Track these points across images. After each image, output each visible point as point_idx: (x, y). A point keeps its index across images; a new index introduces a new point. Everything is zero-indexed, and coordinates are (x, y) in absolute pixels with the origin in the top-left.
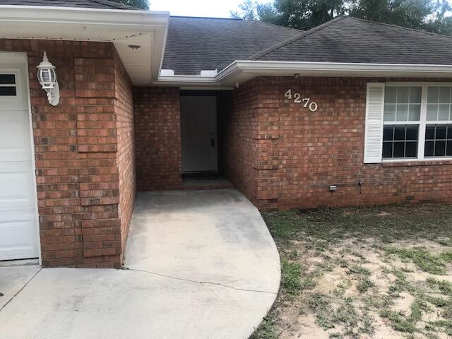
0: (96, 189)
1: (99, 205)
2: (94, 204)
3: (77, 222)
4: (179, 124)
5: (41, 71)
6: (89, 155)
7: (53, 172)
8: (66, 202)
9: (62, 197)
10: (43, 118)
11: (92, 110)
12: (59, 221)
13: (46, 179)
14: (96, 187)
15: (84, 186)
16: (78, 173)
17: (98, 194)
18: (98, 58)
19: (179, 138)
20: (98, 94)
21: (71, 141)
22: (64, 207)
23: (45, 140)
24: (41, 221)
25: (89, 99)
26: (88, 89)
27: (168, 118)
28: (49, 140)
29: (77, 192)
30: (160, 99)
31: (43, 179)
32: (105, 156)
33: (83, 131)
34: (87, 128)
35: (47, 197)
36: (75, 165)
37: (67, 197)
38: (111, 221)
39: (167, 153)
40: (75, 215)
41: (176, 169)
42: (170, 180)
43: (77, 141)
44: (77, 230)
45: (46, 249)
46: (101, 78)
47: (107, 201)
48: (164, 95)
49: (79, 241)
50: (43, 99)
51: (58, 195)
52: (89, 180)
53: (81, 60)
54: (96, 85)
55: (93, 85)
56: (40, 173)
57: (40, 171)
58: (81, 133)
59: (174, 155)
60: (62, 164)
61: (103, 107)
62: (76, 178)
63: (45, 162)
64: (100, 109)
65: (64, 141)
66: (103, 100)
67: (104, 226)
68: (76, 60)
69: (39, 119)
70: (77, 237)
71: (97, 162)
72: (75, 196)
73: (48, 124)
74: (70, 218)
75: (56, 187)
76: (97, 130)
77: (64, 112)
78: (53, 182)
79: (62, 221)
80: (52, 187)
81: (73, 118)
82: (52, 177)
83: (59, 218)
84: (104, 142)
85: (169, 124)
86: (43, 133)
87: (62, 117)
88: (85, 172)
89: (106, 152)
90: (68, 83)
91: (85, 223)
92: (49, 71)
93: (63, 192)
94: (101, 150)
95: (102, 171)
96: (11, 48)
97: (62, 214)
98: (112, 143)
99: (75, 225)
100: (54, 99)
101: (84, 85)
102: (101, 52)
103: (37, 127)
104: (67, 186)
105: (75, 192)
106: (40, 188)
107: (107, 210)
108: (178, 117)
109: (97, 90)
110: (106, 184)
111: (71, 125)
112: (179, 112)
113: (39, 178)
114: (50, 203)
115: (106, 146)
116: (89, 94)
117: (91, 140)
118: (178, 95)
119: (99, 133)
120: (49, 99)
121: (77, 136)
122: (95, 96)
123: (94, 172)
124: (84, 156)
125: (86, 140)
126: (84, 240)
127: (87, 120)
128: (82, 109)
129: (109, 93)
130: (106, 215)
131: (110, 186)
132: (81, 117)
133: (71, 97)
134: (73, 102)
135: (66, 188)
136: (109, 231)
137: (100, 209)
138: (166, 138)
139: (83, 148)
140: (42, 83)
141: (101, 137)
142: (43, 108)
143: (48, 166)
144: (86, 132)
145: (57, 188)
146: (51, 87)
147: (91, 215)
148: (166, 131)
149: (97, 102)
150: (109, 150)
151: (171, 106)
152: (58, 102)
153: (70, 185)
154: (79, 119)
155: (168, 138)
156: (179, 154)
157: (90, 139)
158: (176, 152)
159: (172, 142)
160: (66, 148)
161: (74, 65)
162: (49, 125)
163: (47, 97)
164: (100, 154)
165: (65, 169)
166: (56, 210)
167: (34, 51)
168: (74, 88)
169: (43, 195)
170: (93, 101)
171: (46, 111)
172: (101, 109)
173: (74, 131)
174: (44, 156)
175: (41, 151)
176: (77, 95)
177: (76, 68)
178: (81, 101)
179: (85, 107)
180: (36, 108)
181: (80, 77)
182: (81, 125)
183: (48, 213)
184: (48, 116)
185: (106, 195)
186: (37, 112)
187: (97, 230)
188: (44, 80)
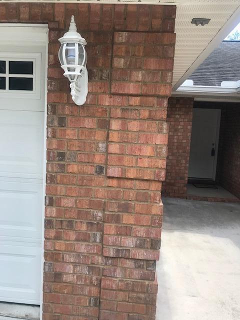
0: (126, 235)
1: (128, 258)
2: (121, 255)
3: (94, 278)
4: (189, 134)
5: (65, 48)
6: (122, 182)
7: (68, 203)
8: (83, 248)
9: (77, 240)
10: (62, 122)
11: (133, 114)
12: (70, 273)
13: (58, 212)
14: (127, 231)
15: (110, 228)
16: (103, 207)
17: (129, 242)
18: (151, 31)
19: (188, 148)
20: (145, 90)
21: (98, 159)
22: (79, 255)
23: (62, 156)
24: (47, 270)
25: (130, 98)
26: (131, 81)
27: (180, 127)
28: (67, 156)
29: (98, 234)
30: (174, 109)
31: (54, 211)
32: (144, 185)
33: (117, 146)
34: (122, 141)
35: (58, 237)
36: (100, 195)
37: (85, 240)
38: (143, 285)
39: (174, 161)
40: (92, 268)
41: (182, 178)
42: (176, 188)
43: (107, 160)
44: (93, 289)
45: (50, 310)
46: (153, 64)
47: (141, 254)
48: (178, 106)
49: (95, 305)
50: (65, 95)
51: (73, 236)
52: (117, 219)
53: (125, 34)
54: (143, 75)
55: (139, 75)
56: (51, 202)
57: (51, 200)
58: (114, 148)
59: (182, 164)
60: (82, 192)
61: (150, 111)
62: (100, 214)
63: (59, 187)
64: (145, 113)
65: (89, 158)
66: (151, 99)
67: (133, 291)
68: (116, 34)
69: (56, 123)
70: (92, 299)
71: (132, 194)
72: (95, 241)
73: (68, 132)
74: (86, 271)
75: (70, 224)
76: (137, 146)
77: (92, 116)
78: (67, 216)
79: (74, 273)
80: (65, 224)
81: (105, 125)
82: (67, 209)
83: (70, 268)
84: (146, 165)
85: (179, 134)
86: (60, 145)
87: (89, 123)
88: (113, 209)
89: (147, 180)
90: (101, 70)
91: (106, 283)
92: (76, 47)
93: (79, 233)
94: (140, 176)
95: (138, 209)
96: (27, 16)
97: (75, 265)
98: (157, 168)
99: (91, 282)
100: (80, 94)
101: (125, 75)
102: (157, 23)
103: (53, 135)
104: (85, 224)
105: (95, 235)
106: (48, 223)
107: (140, 267)
108: (189, 127)
109: (144, 83)
110: (143, 228)
111: (100, 135)
112: (191, 123)
113: (48, 210)
114: (60, 245)
115: (149, 171)
116: (131, 88)
117: (127, 160)
118: (192, 106)
119: (140, 150)
120: (73, 93)
121: (107, 153)
122: (139, 92)
123: (126, 208)
124: (114, 183)
125: (120, 160)
126: (102, 305)
127: (124, 130)
128: (119, 113)
129: (162, 88)
130: (137, 274)
131: (148, 232)
132: (115, 125)
133: (104, 93)
134: (106, 101)
135: (84, 228)
136: (140, 298)
137: (129, 264)
138: (175, 147)
139: (114, 171)
140: (65, 66)
141: (141, 157)
142: (64, 108)
143: (62, 194)
144: (122, 149)
145: (72, 226)
146: (77, 73)
147: (115, 271)
148: (176, 141)
149: (141, 101)
150: (152, 178)
151: (183, 117)
152: (85, 100)
153: (90, 224)
154: (113, 128)
155: (177, 147)
156: (186, 162)
157: (126, 158)
158: (184, 161)
159: (181, 151)
160: (90, 170)
161: (113, 43)
162: (70, 133)
163: (70, 90)
164: (137, 182)
165: (86, 201)
166: (67, 257)
167: (58, 22)
168: (110, 78)
169: (52, 234)
170: (135, 101)
171: (67, 112)
172: (147, 114)
173: (104, 145)
174: (59, 177)
175: (55, 169)
176: (113, 91)
177: (115, 47)
178: (118, 100)
179: (123, 110)
180: (53, 108)
181: (120, 63)
182: (114, 137)
183: (57, 260)
184: (68, 120)
185: (140, 246)
186: (54, 113)
187: (121, 296)
188: (68, 63)
